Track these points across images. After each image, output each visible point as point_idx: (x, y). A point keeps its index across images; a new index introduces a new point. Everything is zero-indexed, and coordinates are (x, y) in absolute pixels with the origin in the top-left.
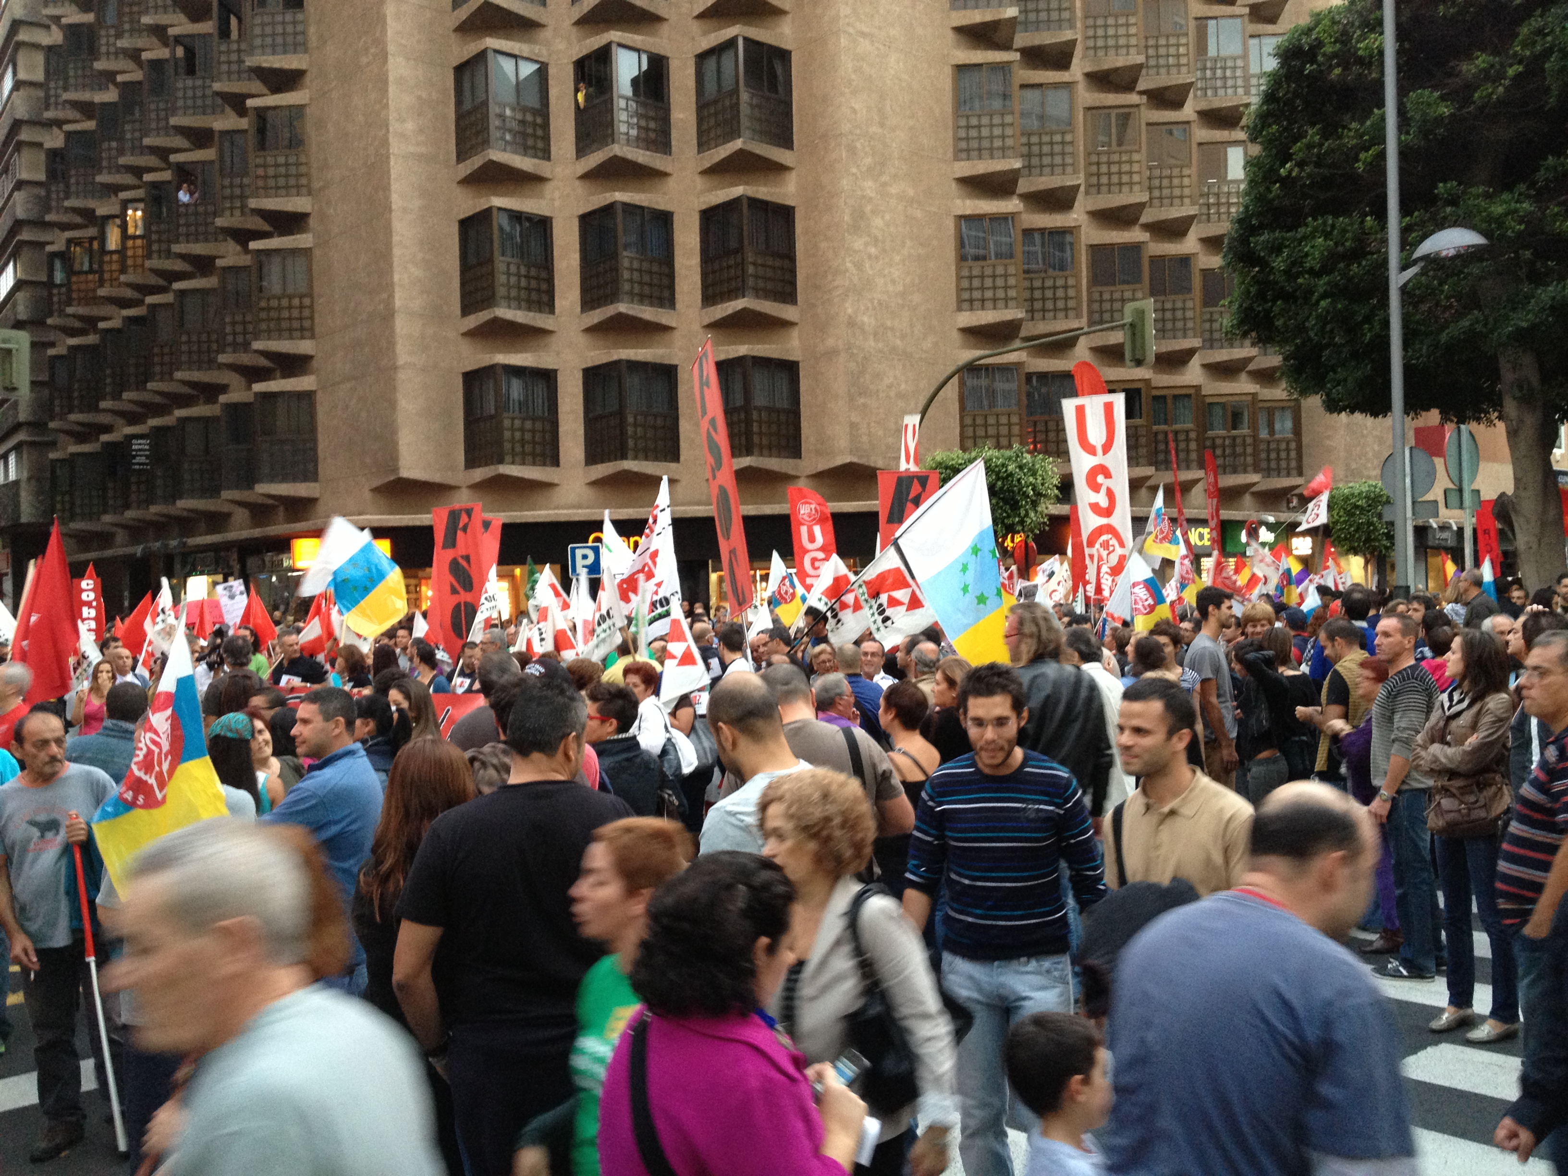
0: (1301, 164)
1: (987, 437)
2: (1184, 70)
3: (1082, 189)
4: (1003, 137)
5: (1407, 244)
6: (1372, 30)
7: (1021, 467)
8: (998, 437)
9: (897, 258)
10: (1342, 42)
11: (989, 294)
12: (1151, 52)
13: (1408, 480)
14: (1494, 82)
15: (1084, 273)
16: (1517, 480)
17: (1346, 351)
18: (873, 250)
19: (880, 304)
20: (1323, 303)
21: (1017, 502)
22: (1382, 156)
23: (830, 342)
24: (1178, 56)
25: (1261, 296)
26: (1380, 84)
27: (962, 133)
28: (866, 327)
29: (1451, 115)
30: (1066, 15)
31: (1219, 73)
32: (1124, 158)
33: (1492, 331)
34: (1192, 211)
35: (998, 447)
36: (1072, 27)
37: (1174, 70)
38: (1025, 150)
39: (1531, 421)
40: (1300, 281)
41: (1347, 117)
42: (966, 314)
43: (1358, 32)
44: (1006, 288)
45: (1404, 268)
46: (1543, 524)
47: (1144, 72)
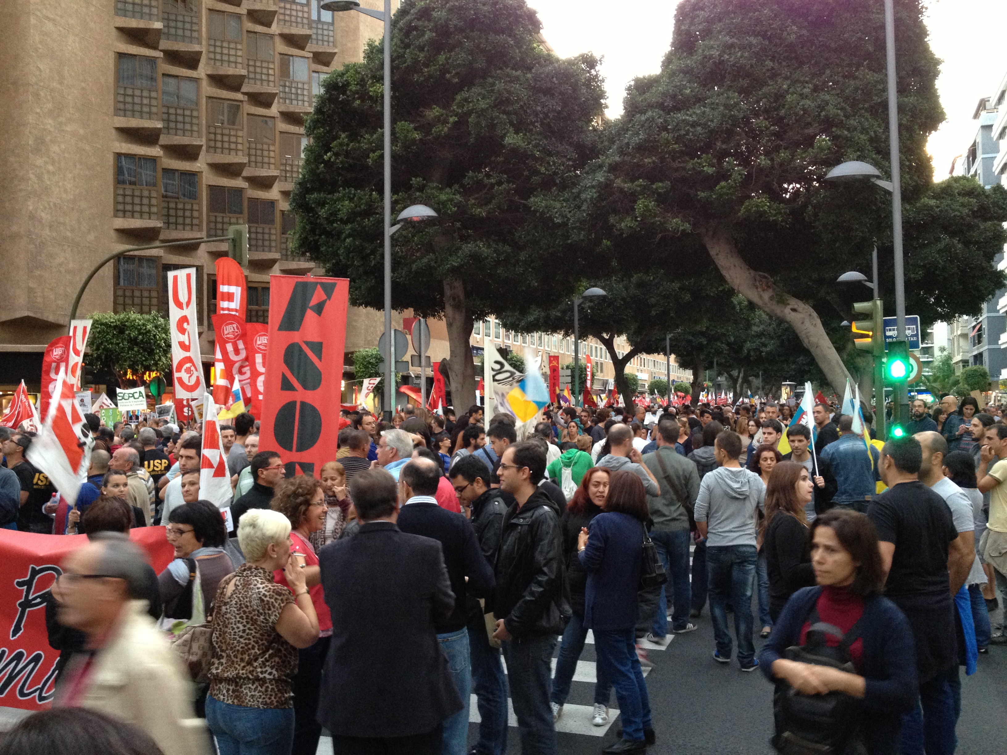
0: (337, 155)
1: (133, 305)
2: (271, 84)
3: (204, 148)
4: (150, 106)
5: (395, 211)
6: (378, 81)
7: (156, 327)
8: (141, 305)
9: (70, 176)
10: (361, 85)
11: (137, 208)
12: (252, 69)
13: (393, 349)
14: (443, 124)
15: (205, 203)
16: (452, 351)
17: (361, 270)
18: (51, 168)
19: (55, 204)
20: (348, 240)
21: (153, 350)
22: (382, 156)
23: (15, 228)
24: (268, 75)
25: (313, 231)
26: (382, 114)
27: (121, 99)
28: (44, 221)
29: (421, 139)
30: (195, 34)
31: (293, 90)
32: (232, 133)
33: (439, 266)
34: (275, 173)
35: (142, 313)
36: (200, 43)
37: (265, 83)
38: (165, 116)
39: (459, 319)
40: (335, 225)
41: (363, 131)
42: (121, 220)
43: (370, 81)
44: (150, 205)
45: (393, 225)
46: (465, 378)
47: (246, 80)
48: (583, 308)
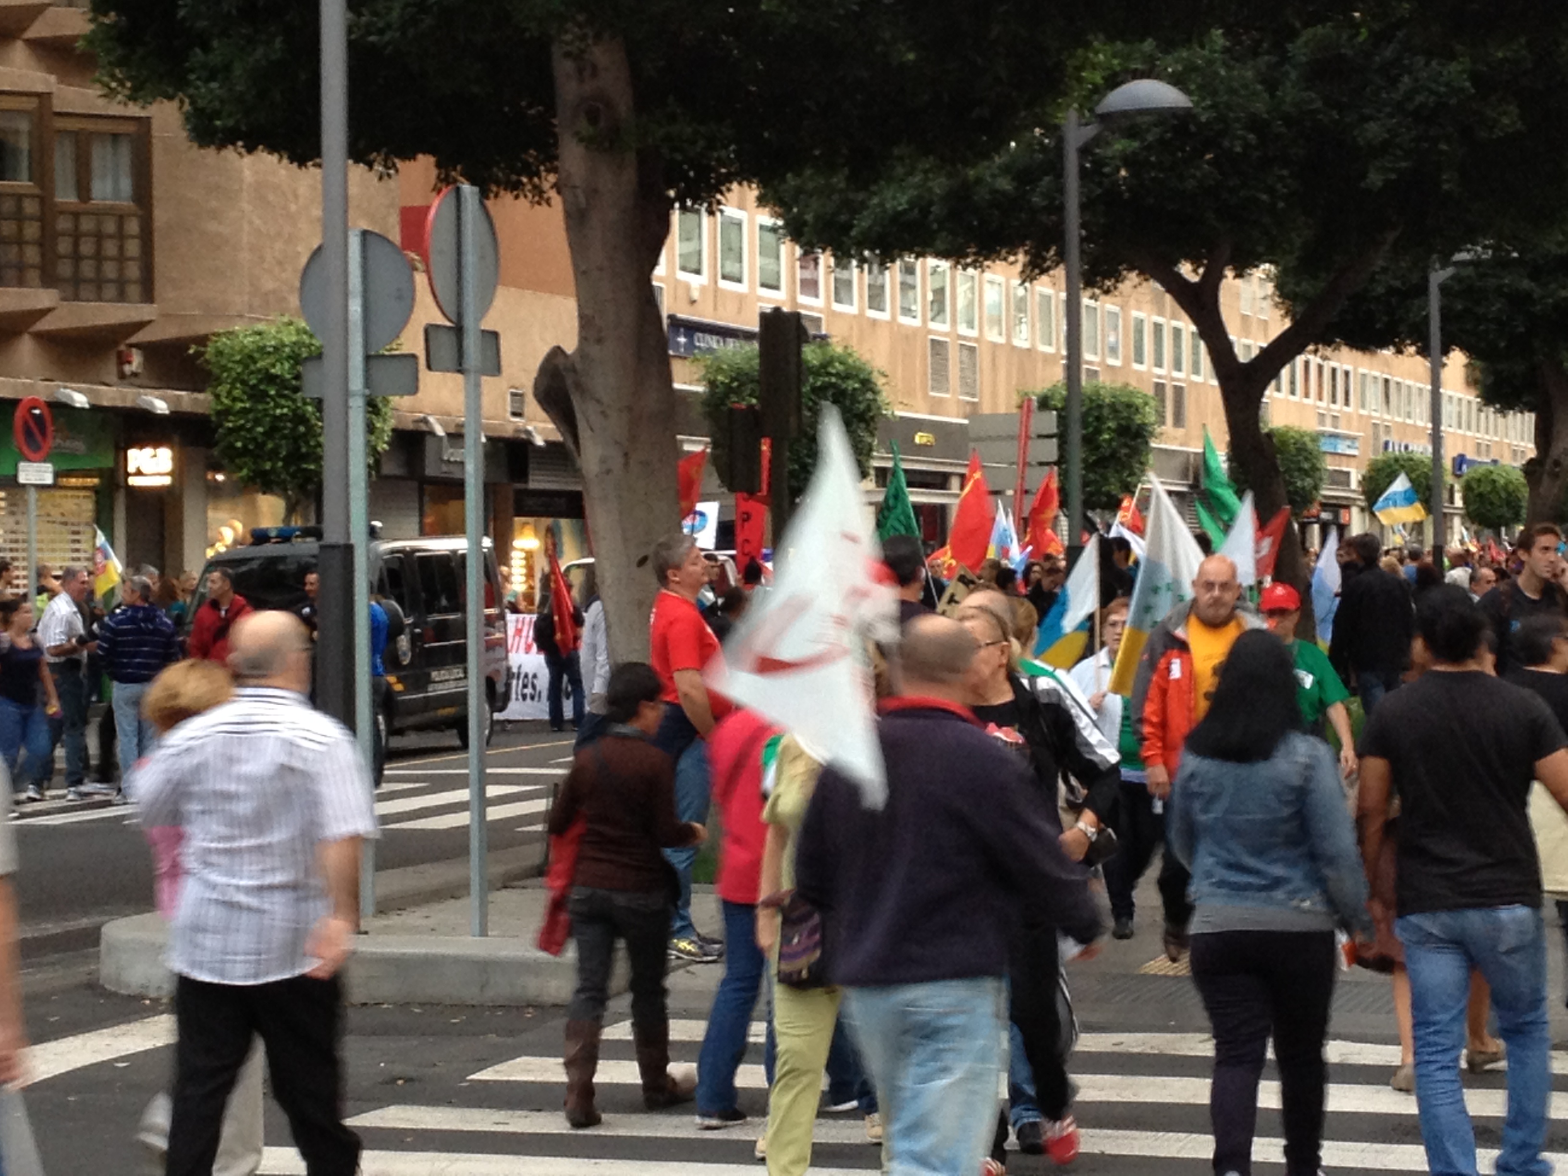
13: (355, 307)
16: (585, 322)
46: (635, 423)
48: (1099, 164)
